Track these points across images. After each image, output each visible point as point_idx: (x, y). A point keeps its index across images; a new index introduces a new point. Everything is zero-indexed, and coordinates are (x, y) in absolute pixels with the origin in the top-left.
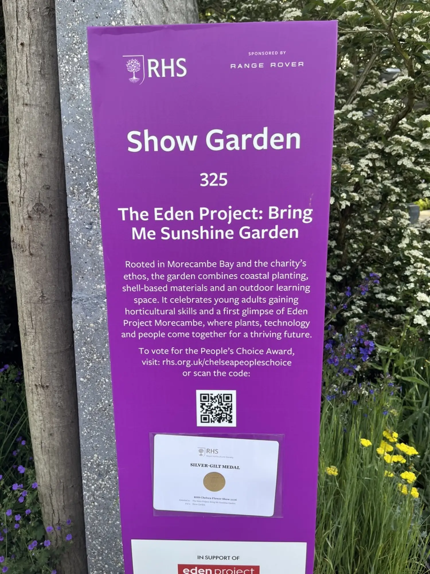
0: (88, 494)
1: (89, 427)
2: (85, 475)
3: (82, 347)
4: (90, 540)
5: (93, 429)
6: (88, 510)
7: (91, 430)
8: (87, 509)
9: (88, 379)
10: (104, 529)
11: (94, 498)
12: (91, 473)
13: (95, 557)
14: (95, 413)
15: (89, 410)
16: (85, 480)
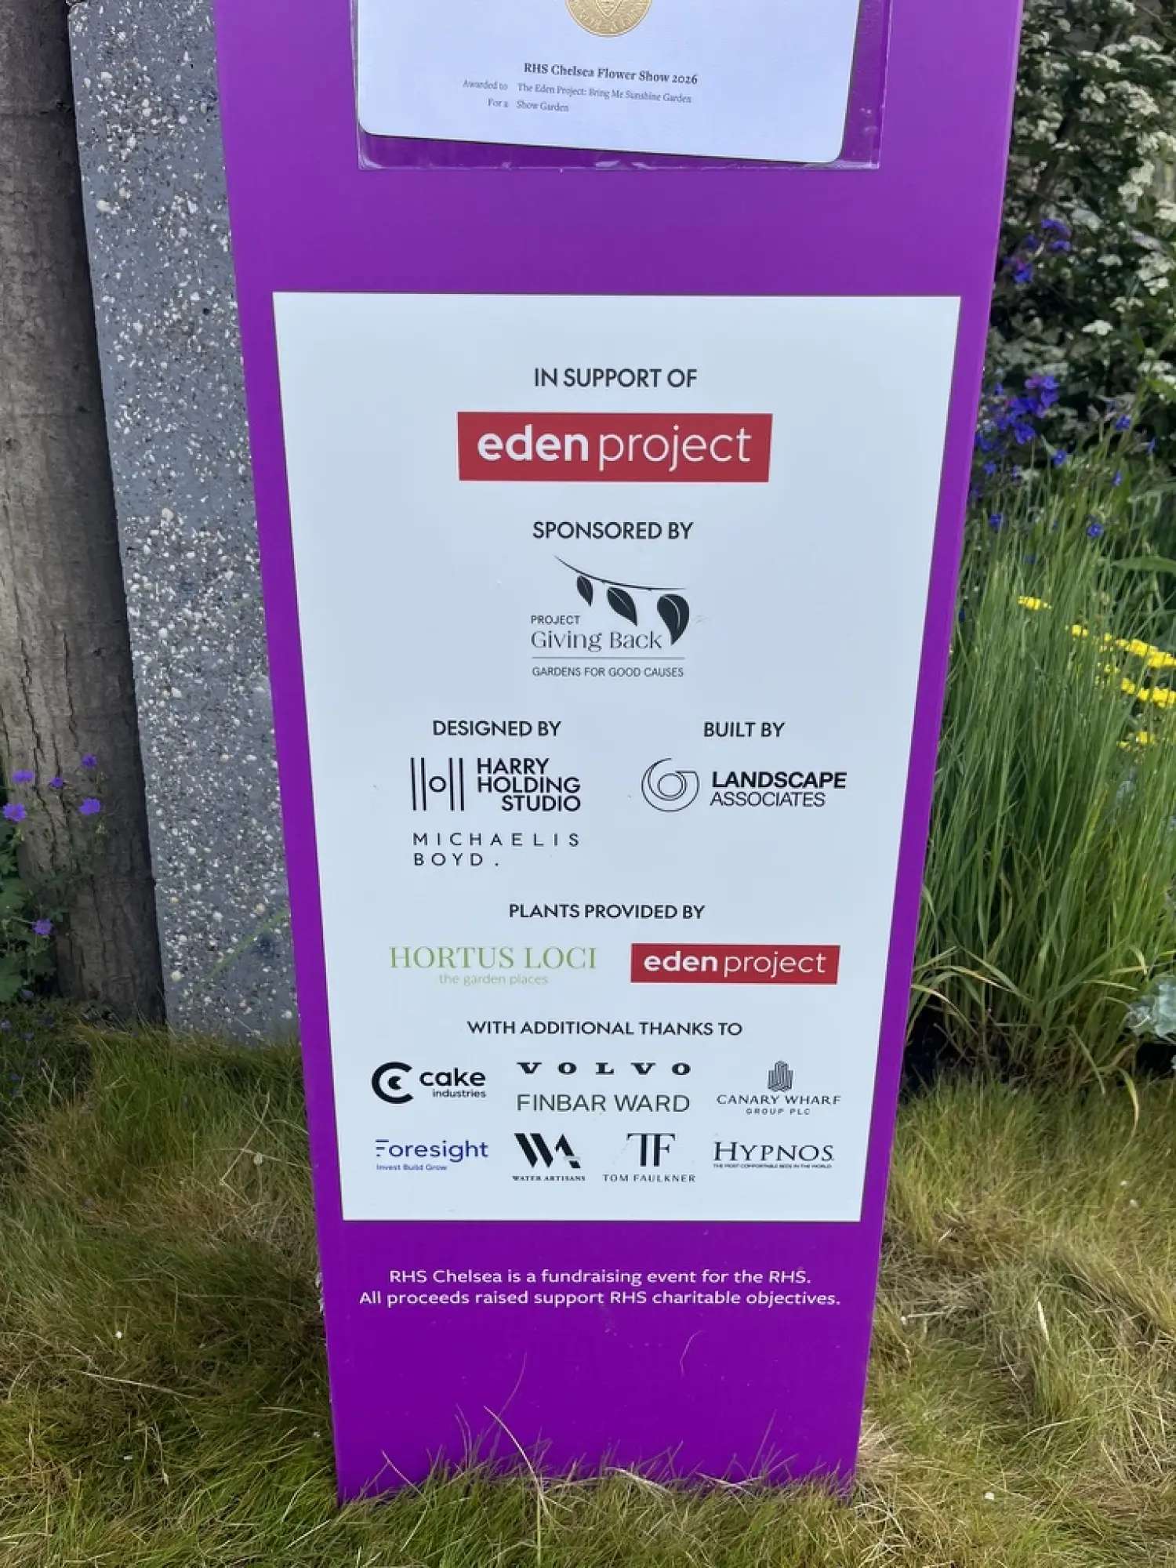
0: (148, 659)
1: (137, 403)
2: (136, 587)
3: (98, 71)
4: (163, 827)
5: (152, 409)
6: (153, 717)
7: (144, 413)
8: (146, 712)
9: (126, 205)
10: (205, 784)
11: (170, 672)
12: (153, 580)
13: (180, 887)
14: (157, 345)
15: (133, 330)
16: (135, 606)
